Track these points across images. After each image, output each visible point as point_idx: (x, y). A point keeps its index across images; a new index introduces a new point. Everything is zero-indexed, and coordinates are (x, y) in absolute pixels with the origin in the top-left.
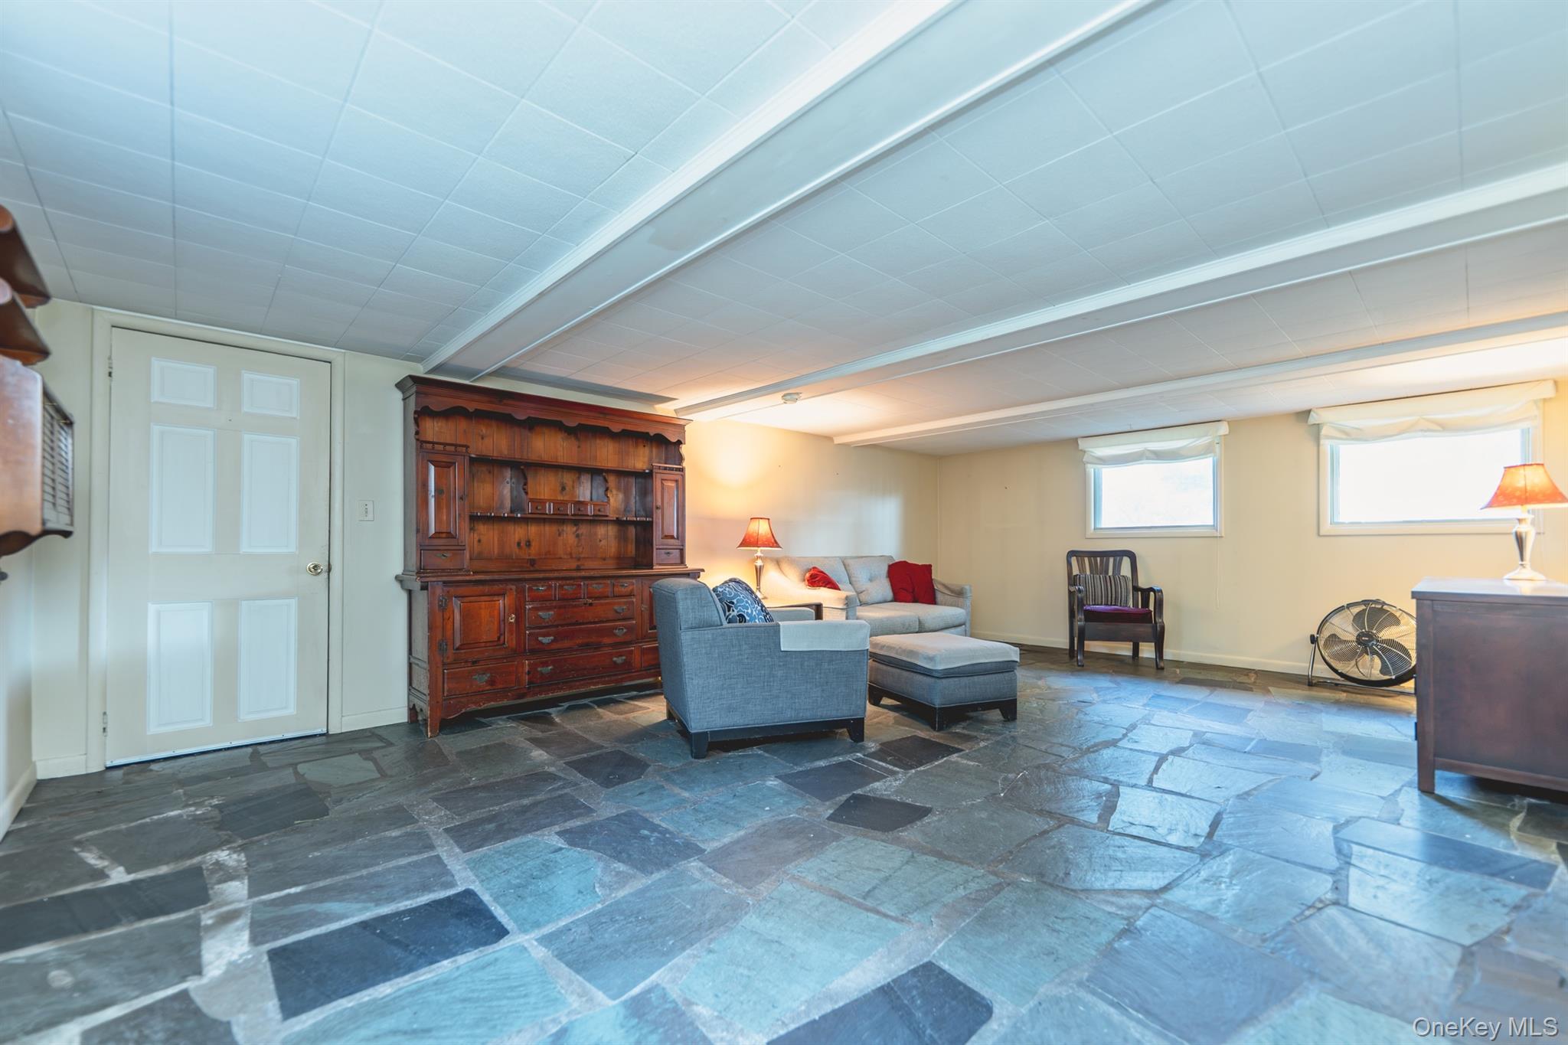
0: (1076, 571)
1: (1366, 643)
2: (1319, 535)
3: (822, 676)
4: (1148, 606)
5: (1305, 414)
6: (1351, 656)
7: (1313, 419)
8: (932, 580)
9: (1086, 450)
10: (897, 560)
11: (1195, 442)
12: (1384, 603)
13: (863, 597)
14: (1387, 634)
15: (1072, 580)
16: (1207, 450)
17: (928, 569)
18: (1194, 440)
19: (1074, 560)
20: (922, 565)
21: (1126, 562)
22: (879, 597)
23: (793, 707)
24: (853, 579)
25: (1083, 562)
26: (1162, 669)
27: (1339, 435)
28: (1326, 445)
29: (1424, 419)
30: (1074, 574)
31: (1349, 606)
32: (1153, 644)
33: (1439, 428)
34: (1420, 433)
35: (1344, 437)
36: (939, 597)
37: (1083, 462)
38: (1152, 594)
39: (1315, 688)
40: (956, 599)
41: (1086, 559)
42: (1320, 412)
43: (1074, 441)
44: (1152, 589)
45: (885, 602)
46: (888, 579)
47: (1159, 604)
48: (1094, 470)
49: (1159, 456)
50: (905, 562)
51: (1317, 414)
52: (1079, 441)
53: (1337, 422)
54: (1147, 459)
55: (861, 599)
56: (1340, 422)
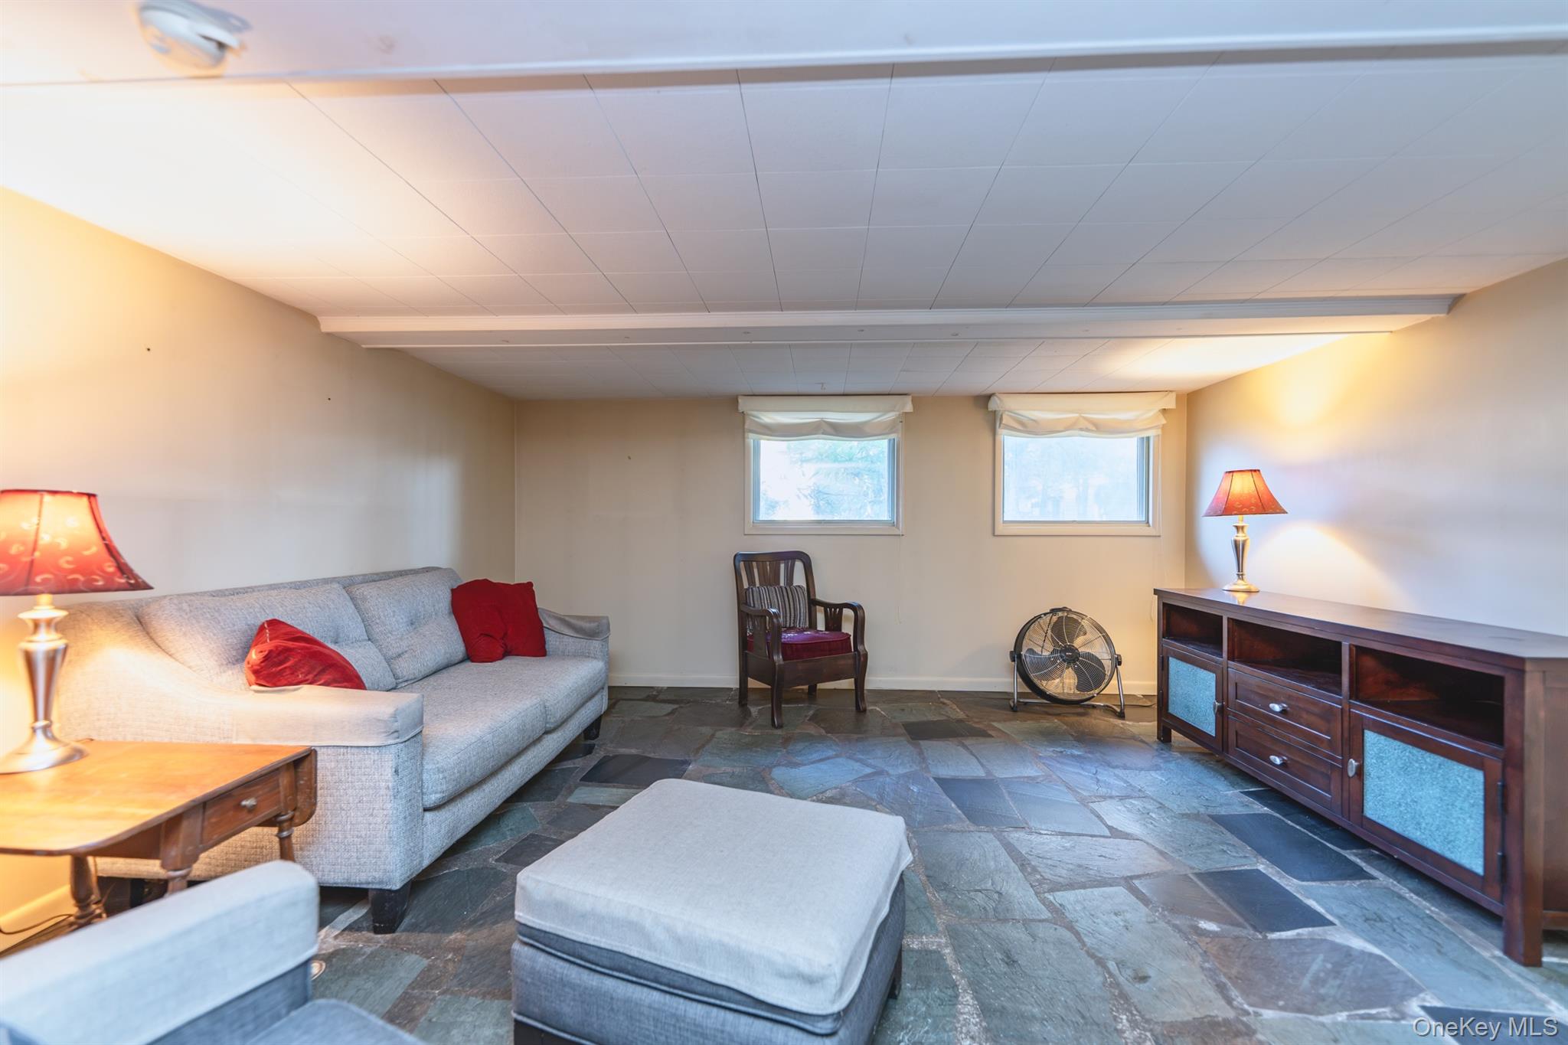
0: (745, 583)
2: (994, 535)
5: (985, 399)
7: (993, 405)
8: (537, 609)
9: (749, 412)
10: (466, 579)
11: (879, 417)
13: (406, 668)
14: (1079, 644)
15: (746, 597)
16: (890, 428)
17: (527, 589)
19: (741, 568)
20: (516, 585)
21: (799, 566)
22: (437, 660)
24: (376, 630)
25: (751, 569)
26: (865, 711)
27: (1017, 426)
29: (1085, 418)
30: (744, 587)
32: (850, 679)
33: (1091, 427)
34: (1081, 432)
35: (1020, 428)
36: (552, 640)
37: (740, 430)
38: (847, 611)
40: (584, 642)
41: (755, 566)
42: (1001, 397)
43: (733, 400)
45: (451, 665)
46: (454, 620)
47: (859, 624)
48: (755, 440)
49: (838, 431)
50: (486, 582)
51: (999, 399)
52: (740, 401)
53: (1017, 412)
54: (823, 434)
55: (399, 672)
56: (1021, 412)
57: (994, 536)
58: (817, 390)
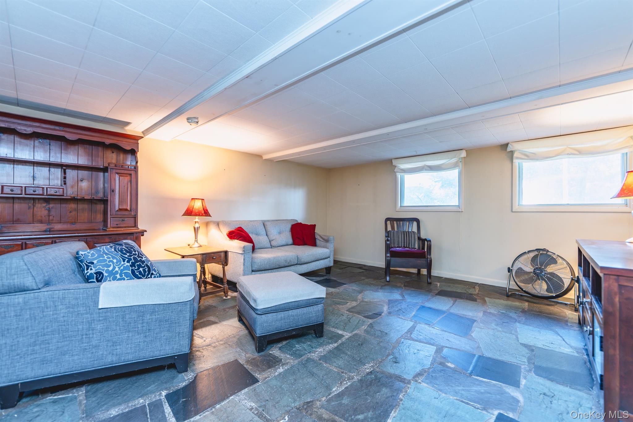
0: (389, 228)
1: (538, 274)
3: (145, 325)
4: (424, 249)
5: (505, 146)
6: (531, 281)
7: (509, 149)
8: (314, 233)
9: (396, 165)
12: (548, 251)
13: (274, 243)
14: (550, 269)
15: (388, 234)
16: (455, 166)
17: (313, 227)
18: (448, 160)
19: (388, 222)
20: (311, 225)
21: (415, 224)
22: (284, 243)
23: (115, 353)
24: (268, 233)
25: (394, 224)
26: (430, 283)
27: (523, 157)
28: (516, 162)
29: (569, 148)
30: (388, 230)
31: (529, 252)
32: (426, 269)
33: (577, 153)
34: (567, 156)
35: (526, 158)
36: (318, 242)
37: (395, 172)
38: (426, 242)
39: (510, 298)
40: (326, 243)
41: (395, 222)
42: (513, 144)
43: (391, 161)
44: (426, 240)
45: (287, 245)
46: (291, 233)
47: (429, 248)
48: (401, 176)
49: (431, 168)
51: (511, 145)
52: (393, 161)
53: (522, 150)
54: (426, 170)
55: (272, 244)
56: (524, 150)
57: (512, 212)
58: (415, 154)
